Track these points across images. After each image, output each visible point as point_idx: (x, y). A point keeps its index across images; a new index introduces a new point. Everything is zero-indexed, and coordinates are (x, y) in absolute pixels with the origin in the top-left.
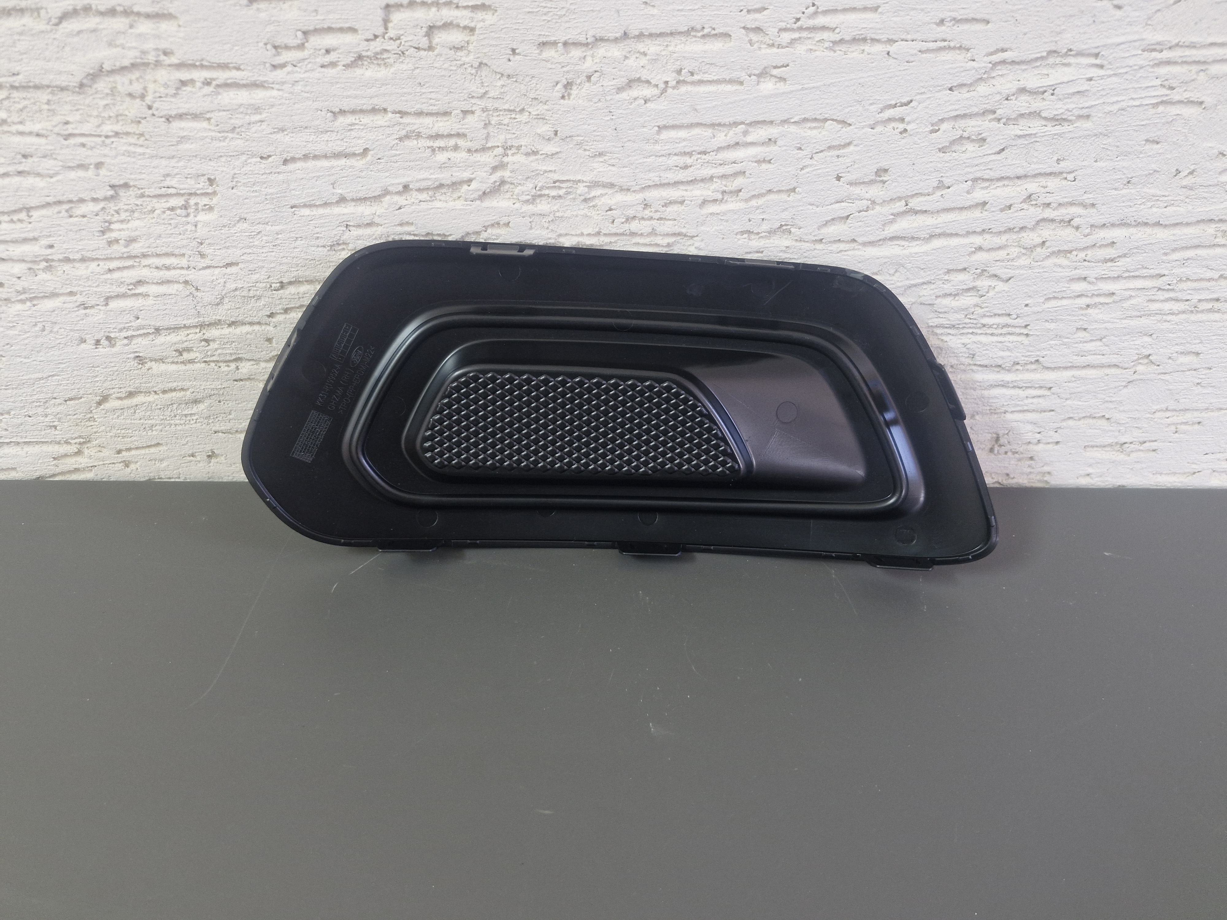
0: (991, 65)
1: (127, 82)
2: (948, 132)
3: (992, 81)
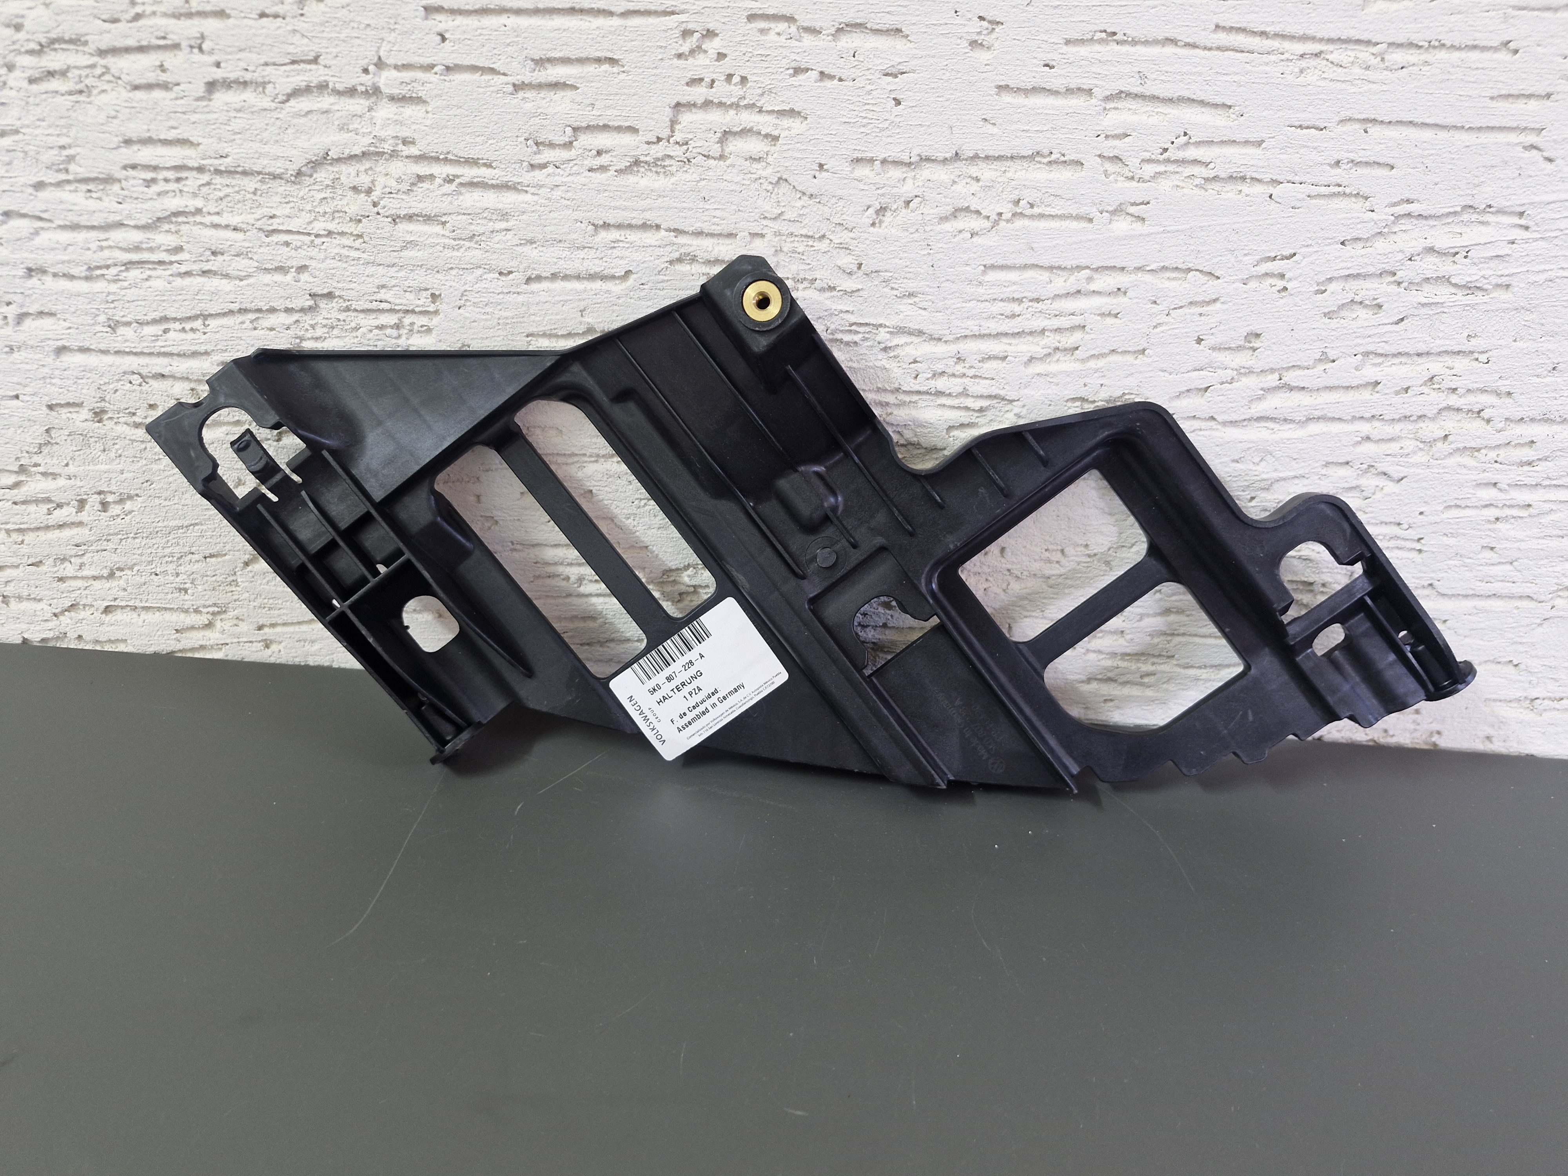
0: (1393, 218)
1: (353, 173)
2: (1337, 293)
3: (1393, 237)
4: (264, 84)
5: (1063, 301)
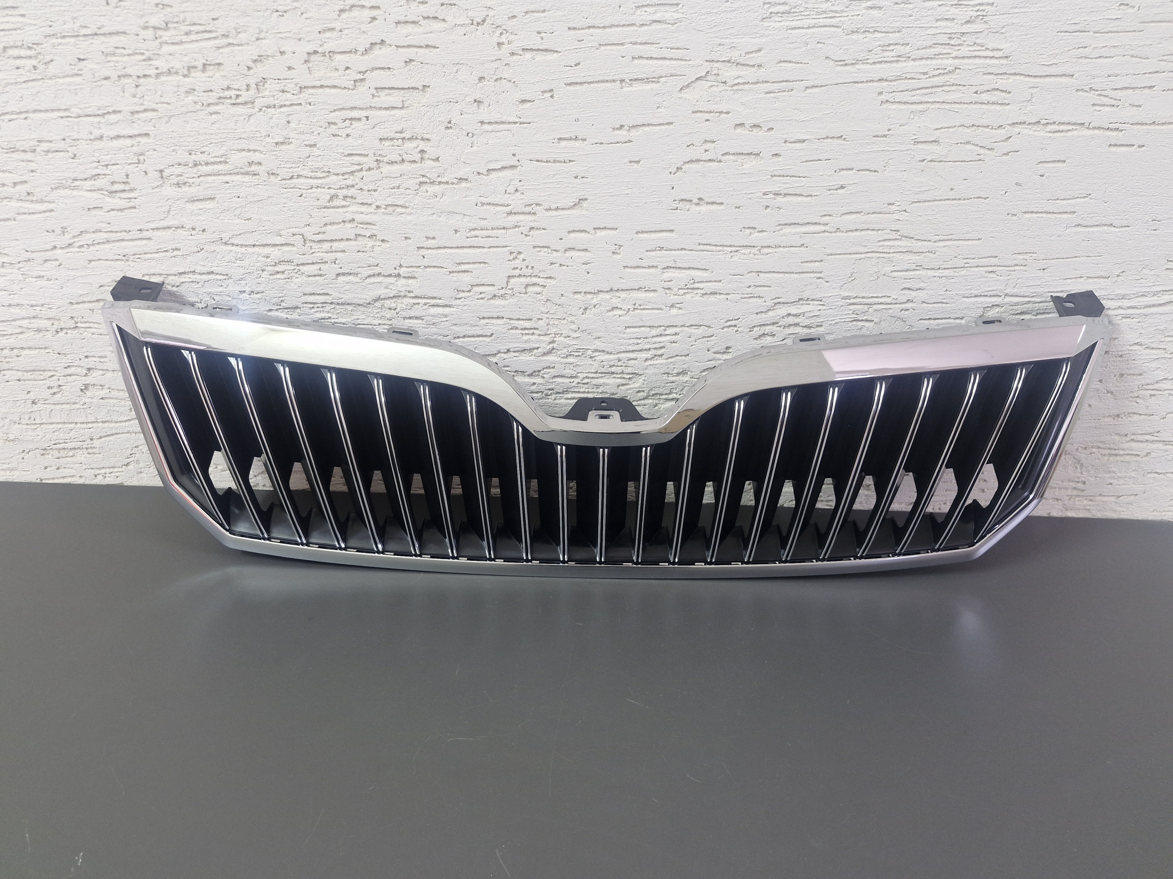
0: (774, 304)
1: (389, 303)
2: (757, 331)
3: (775, 311)
5: (656, 338)
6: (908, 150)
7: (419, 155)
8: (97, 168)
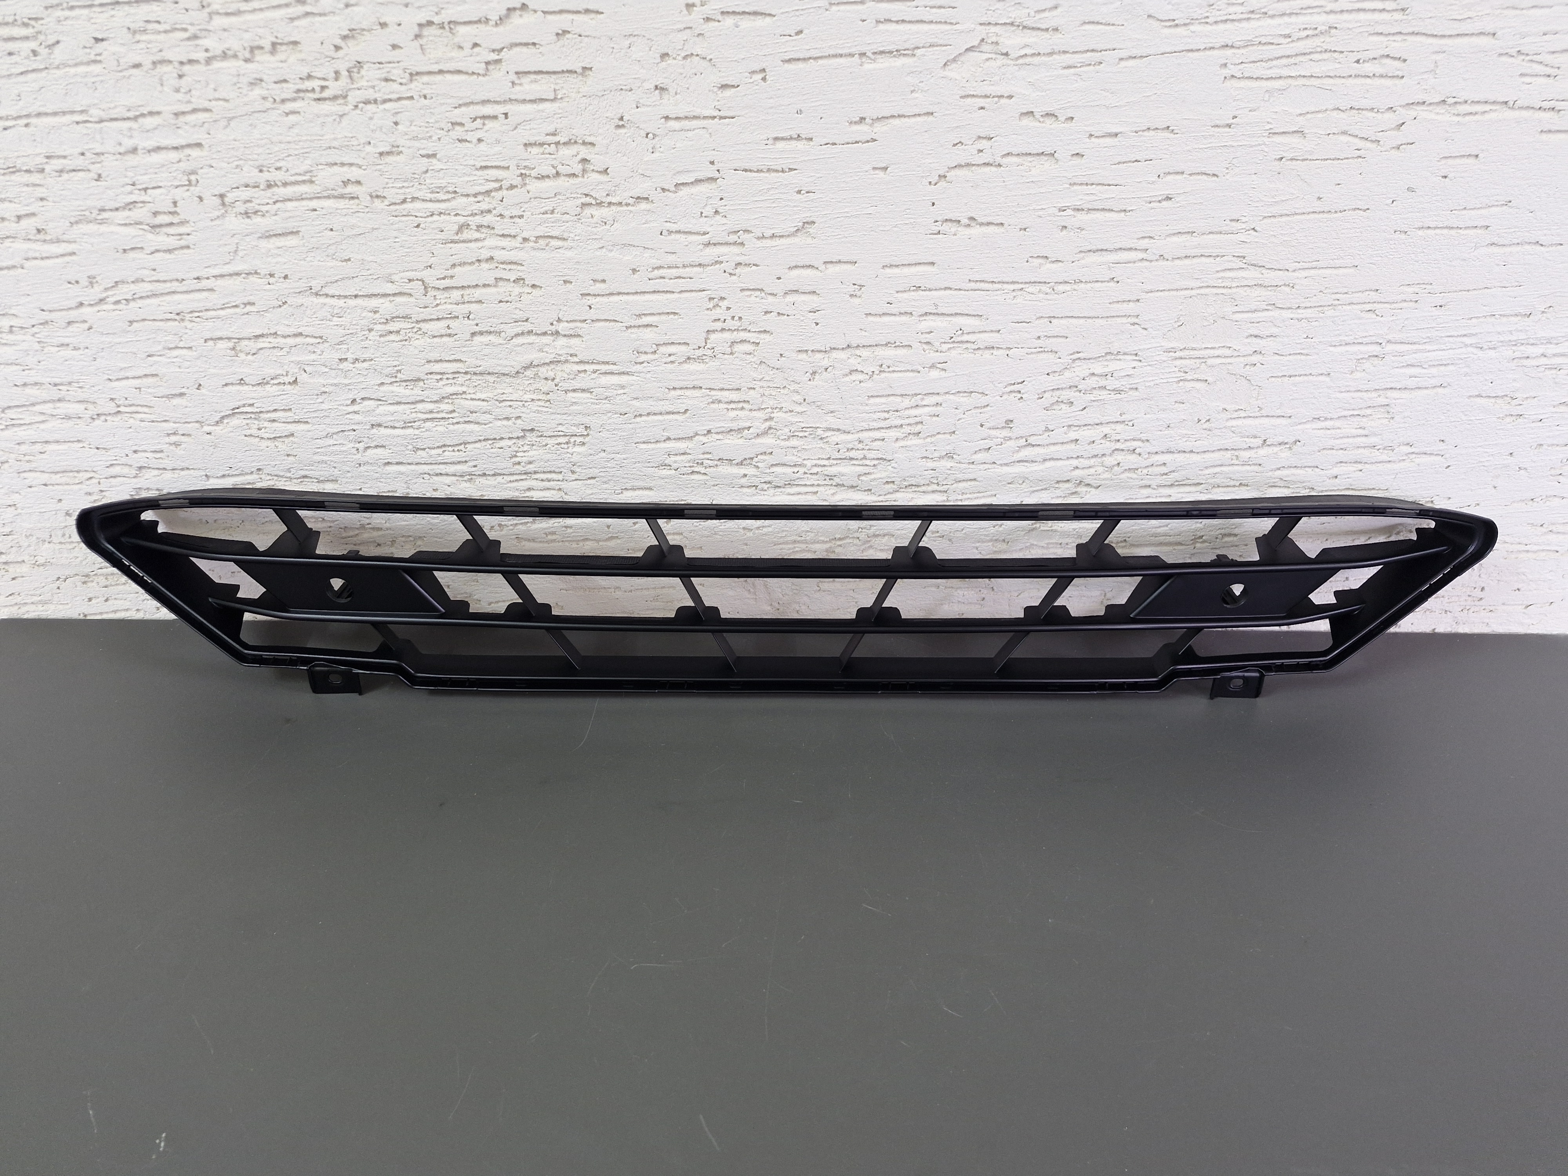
0: (1072, 361)
1: (545, 371)
2: (1049, 398)
3: (1073, 369)
4: (500, 333)
5: (910, 410)
6: (1259, 145)
7: (580, 166)
8: (131, 193)
